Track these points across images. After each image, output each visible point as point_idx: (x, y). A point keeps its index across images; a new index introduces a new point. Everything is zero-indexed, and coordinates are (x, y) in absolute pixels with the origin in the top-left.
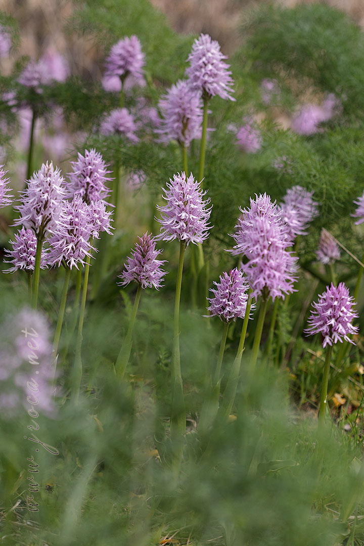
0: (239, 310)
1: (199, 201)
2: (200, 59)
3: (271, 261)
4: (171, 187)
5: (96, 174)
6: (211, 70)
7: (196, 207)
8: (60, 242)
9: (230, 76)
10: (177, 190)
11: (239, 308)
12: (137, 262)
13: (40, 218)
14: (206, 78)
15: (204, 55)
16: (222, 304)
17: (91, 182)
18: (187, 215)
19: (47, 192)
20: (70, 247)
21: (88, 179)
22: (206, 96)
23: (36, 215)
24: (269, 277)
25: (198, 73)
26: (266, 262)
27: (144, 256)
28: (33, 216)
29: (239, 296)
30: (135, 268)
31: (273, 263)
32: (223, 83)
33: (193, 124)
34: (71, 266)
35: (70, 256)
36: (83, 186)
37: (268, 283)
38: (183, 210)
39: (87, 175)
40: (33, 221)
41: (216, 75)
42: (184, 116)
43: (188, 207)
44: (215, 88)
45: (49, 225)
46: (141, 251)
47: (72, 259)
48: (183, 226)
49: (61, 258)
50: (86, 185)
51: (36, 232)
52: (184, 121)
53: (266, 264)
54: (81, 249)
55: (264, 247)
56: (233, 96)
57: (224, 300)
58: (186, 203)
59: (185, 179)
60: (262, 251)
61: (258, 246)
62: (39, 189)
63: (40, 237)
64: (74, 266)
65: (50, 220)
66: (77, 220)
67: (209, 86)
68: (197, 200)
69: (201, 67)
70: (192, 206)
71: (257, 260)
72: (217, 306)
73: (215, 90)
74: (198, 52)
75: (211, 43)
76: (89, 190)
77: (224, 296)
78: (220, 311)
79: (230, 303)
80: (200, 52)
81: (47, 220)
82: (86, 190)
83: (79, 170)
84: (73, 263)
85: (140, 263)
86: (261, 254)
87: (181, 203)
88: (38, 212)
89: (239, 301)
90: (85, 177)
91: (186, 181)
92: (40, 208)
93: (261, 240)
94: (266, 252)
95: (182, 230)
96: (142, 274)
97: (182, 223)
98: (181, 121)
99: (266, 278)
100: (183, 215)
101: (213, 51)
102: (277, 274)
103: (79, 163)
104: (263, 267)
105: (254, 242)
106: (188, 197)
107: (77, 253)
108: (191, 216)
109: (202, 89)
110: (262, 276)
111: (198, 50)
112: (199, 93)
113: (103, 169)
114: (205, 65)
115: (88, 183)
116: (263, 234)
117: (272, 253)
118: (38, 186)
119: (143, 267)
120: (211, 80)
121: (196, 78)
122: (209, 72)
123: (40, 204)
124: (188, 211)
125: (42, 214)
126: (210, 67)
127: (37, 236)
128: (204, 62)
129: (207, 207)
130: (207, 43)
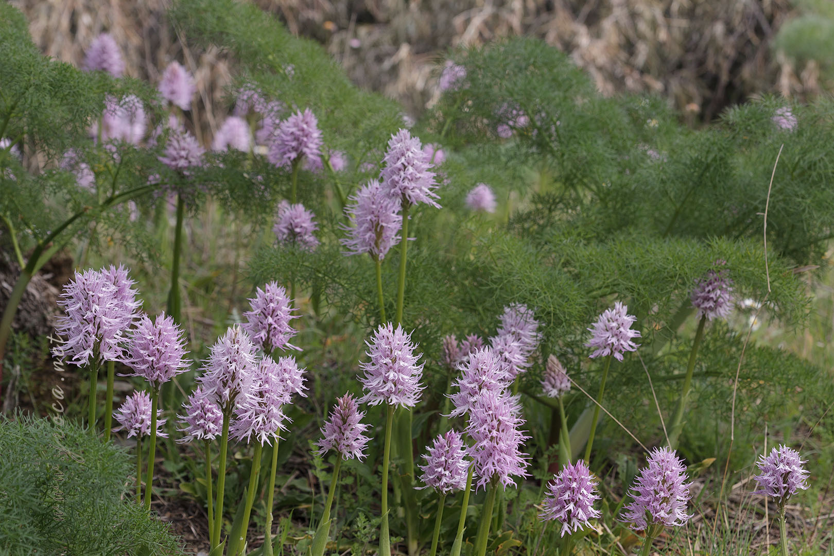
0: (457, 480)
1: (410, 357)
2: (398, 159)
3: (501, 444)
4: (376, 341)
5: (279, 312)
6: (411, 174)
7: (406, 364)
8: (248, 414)
9: (434, 178)
10: (384, 345)
11: (457, 478)
12: (336, 428)
13: (227, 392)
14: (406, 184)
15: (403, 155)
16: (437, 474)
17: (273, 323)
18: (396, 374)
19: (235, 361)
20: (260, 419)
21: (270, 320)
22: (406, 203)
23: (222, 387)
24: (499, 461)
25: (396, 178)
26: (496, 445)
27: (345, 422)
28: (219, 388)
29: (457, 464)
30: (335, 435)
31: (502, 445)
32: (425, 187)
33: (388, 233)
34: (262, 442)
35: (260, 430)
36: (265, 328)
37: (498, 469)
38: (391, 368)
39: (269, 314)
40: (219, 395)
41: (418, 179)
42: (378, 224)
43: (396, 366)
44: (418, 195)
45: (237, 399)
46: (341, 415)
47: (263, 433)
48: (391, 387)
49: (250, 433)
50: (267, 326)
51: (222, 407)
52: (378, 229)
53: (495, 447)
54: (273, 420)
55: (493, 427)
56: (438, 202)
57: (439, 470)
58: (394, 361)
59: (392, 331)
60: (490, 432)
61: (485, 426)
62: (225, 358)
63: (227, 413)
64: (265, 442)
65: (237, 393)
66: (267, 386)
67: (410, 192)
68: (408, 356)
69: (400, 170)
70: (402, 363)
71: (485, 443)
72: (432, 477)
73: (417, 197)
74: (394, 151)
75: (411, 138)
76: (271, 333)
77: (439, 465)
78: (435, 482)
79: (447, 473)
80: (398, 150)
81: (235, 393)
82: (268, 332)
83: (258, 307)
84: (264, 438)
85: (340, 429)
86: (490, 436)
87: (388, 360)
88: (225, 384)
89: (457, 469)
90: (266, 317)
91: (394, 332)
92: (227, 381)
93: (489, 419)
94: (494, 433)
95: (389, 392)
96: (343, 442)
97: (390, 385)
98: (374, 229)
99: (496, 463)
100: (392, 375)
101: (413, 149)
102: (508, 459)
103: (259, 300)
104: (491, 451)
105: (480, 421)
106: (397, 353)
107: (268, 426)
108: (401, 375)
109: (401, 196)
110: (490, 460)
111: (395, 148)
112: (398, 201)
113: (287, 305)
114: (405, 167)
115: (270, 325)
116: (491, 412)
117: (501, 434)
118: (224, 354)
119: (343, 434)
120: (413, 185)
121: (394, 184)
122: (409, 177)
123: (227, 375)
124: (396, 369)
125: (229, 387)
126: (410, 170)
127: (224, 411)
128: (403, 164)
129: (418, 363)
130: (405, 139)
